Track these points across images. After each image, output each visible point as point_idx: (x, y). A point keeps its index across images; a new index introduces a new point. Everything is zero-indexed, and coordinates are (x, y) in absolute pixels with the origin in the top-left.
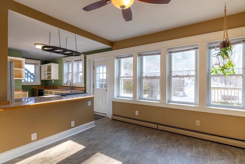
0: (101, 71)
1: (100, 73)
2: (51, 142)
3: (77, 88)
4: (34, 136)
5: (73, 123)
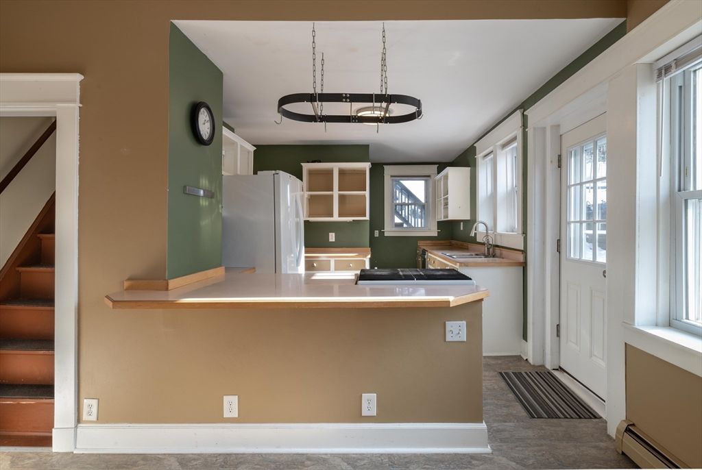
0: (588, 174)
1: (581, 184)
2: (278, 447)
3: (505, 252)
4: (231, 405)
5: (369, 403)
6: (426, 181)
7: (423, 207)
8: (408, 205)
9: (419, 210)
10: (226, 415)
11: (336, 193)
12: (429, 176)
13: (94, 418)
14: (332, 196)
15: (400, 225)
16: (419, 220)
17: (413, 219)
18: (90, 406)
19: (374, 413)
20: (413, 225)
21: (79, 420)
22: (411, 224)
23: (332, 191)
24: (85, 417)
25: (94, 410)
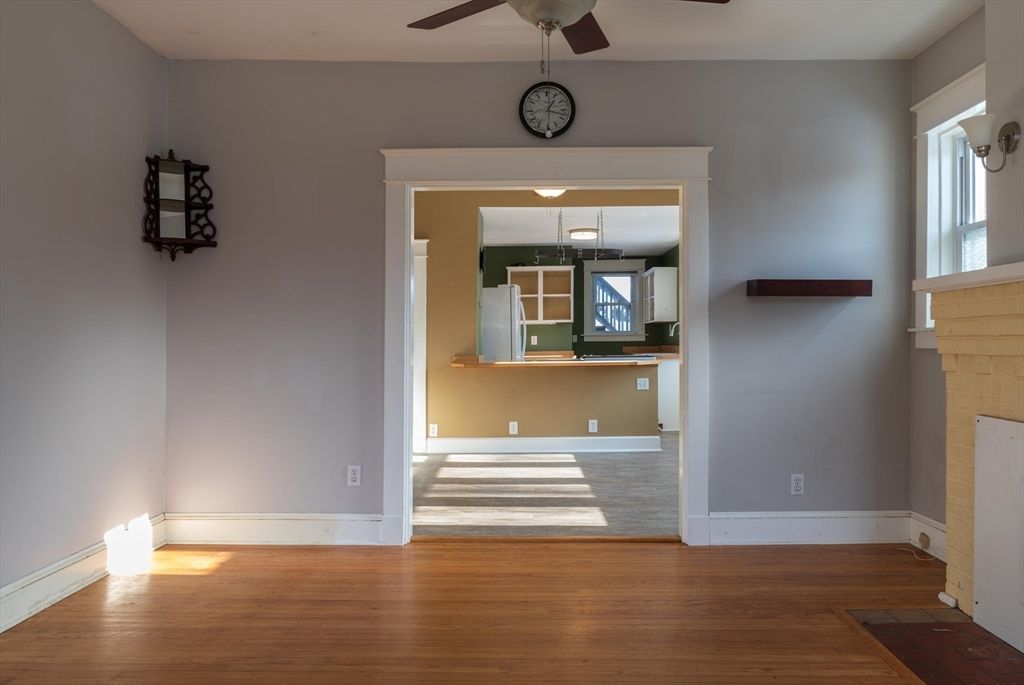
5: (593, 425)
6: (633, 278)
7: (628, 306)
8: (611, 304)
9: (625, 311)
10: (511, 432)
11: (541, 296)
12: (635, 272)
13: (436, 435)
14: (537, 298)
15: (602, 329)
16: (625, 323)
17: (617, 322)
18: (434, 428)
19: (596, 431)
20: (617, 329)
21: (427, 436)
22: (614, 328)
23: (537, 293)
24: (430, 435)
25: (436, 431)
